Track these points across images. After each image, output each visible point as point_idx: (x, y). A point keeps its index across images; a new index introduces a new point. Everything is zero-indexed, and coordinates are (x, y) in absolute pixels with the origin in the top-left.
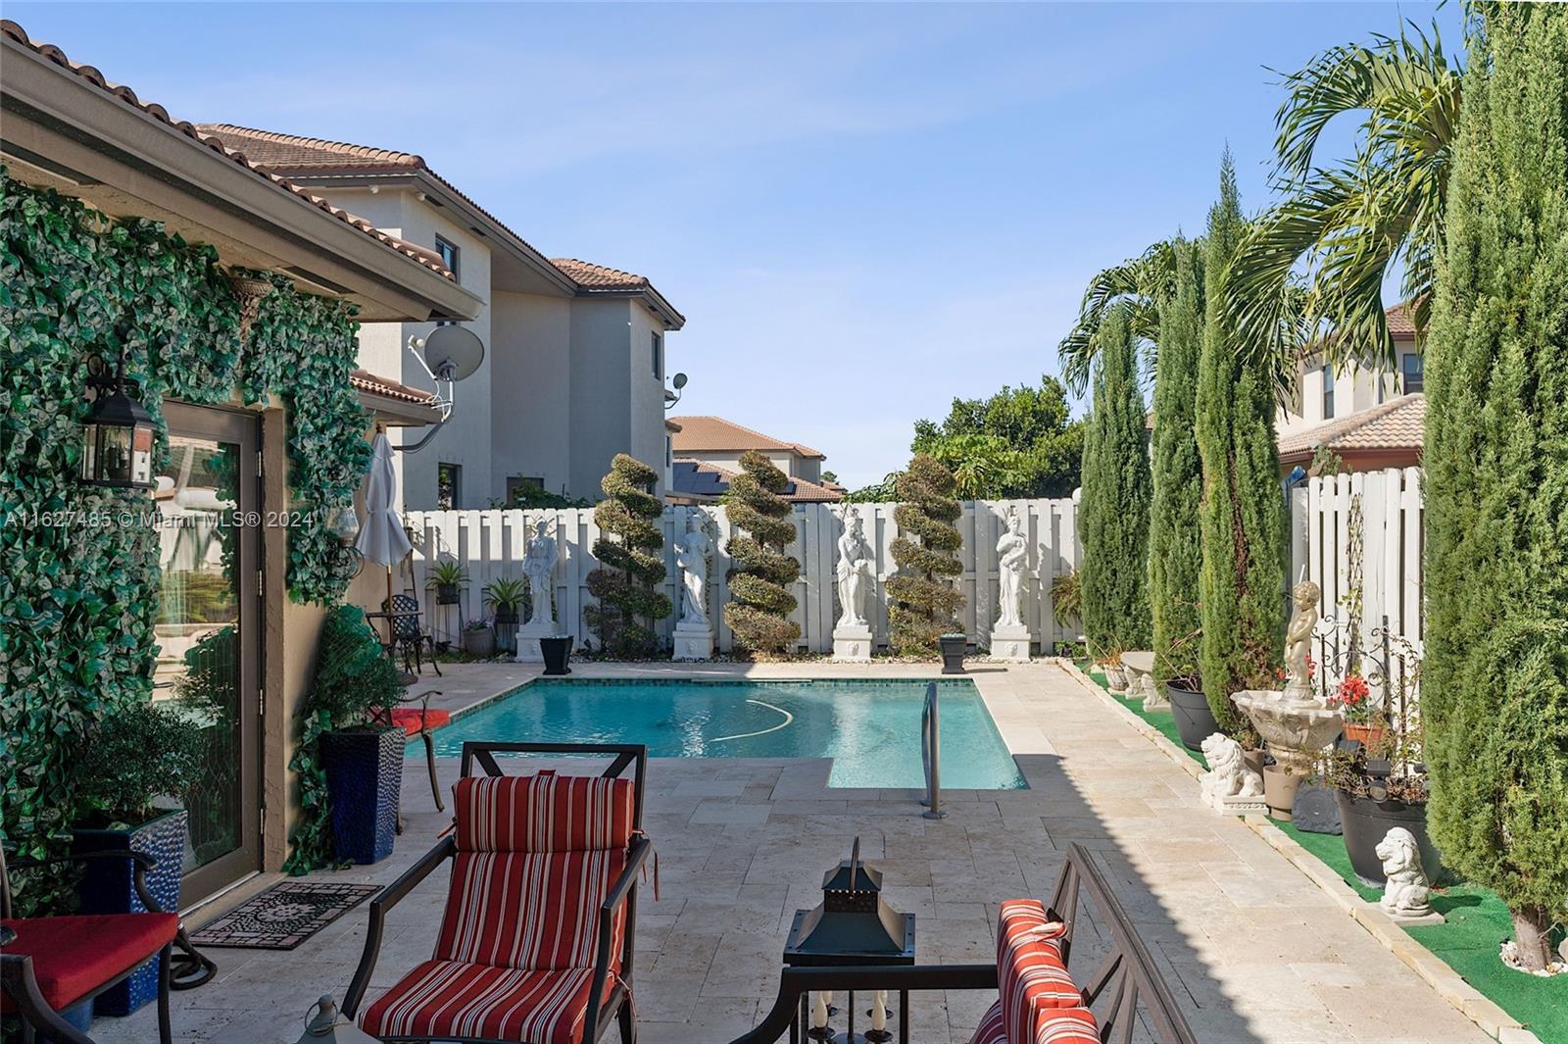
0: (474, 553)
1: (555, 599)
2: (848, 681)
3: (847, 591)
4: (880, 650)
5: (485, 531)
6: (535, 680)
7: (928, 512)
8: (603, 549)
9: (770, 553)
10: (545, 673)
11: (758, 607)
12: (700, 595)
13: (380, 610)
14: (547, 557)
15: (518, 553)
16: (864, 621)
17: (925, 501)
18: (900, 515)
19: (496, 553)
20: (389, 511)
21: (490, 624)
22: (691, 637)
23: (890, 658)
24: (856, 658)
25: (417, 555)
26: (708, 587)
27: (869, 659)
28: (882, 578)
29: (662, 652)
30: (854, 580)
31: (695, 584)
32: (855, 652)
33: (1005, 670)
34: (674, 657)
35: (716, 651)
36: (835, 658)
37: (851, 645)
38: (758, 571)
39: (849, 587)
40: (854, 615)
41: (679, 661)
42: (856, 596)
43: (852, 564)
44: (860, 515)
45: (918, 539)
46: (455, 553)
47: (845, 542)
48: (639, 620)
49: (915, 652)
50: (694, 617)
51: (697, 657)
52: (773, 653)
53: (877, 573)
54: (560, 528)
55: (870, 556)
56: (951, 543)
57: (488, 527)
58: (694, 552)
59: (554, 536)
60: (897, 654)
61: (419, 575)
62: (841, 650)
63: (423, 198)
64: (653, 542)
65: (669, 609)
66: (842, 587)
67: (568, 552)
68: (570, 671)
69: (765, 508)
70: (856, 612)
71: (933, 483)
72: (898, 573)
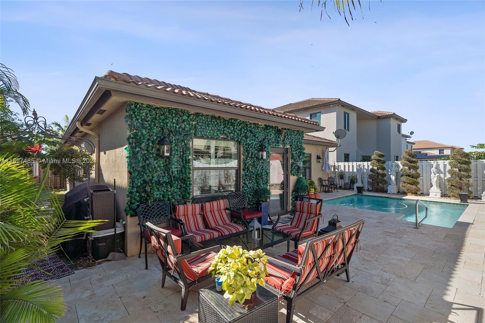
0: (347, 170)
1: (363, 179)
2: (430, 201)
3: (434, 181)
4: (443, 195)
5: (349, 166)
6: (355, 194)
7: (459, 163)
8: (372, 170)
9: (412, 171)
10: (357, 193)
11: (409, 183)
12: (394, 180)
13: (327, 179)
14: (360, 171)
15: (355, 170)
16: (439, 188)
17: (458, 160)
18: (450, 164)
19: (351, 170)
20: (328, 162)
21: (349, 183)
22: (392, 189)
23: (447, 198)
24: (436, 197)
25: (336, 170)
26: (396, 179)
27: (440, 197)
28: (445, 178)
29: (385, 191)
30: (436, 179)
31: (393, 178)
32: (436, 195)
33: (484, 204)
34: (388, 193)
35: (399, 192)
36: (429, 196)
37: (435, 194)
38: (409, 176)
39: (434, 180)
40: (436, 187)
41: (389, 193)
42: (436, 182)
43: (435, 175)
44: (439, 163)
45: (457, 170)
46: (343, 170)
47: (433, 169)
48: (381, 185)
49: (455, 197)
50: (393, 185)
51: (393, 193)
52: (412, 193)
53: (444, 177)
54: (364, 166)
55: (442, 173)
56: (468, 170)
57: (353, 165)
58: (393, 171)
59: (362, 167)
60: (449, 197)
61: (337, 174)
62: (431, 195)
63: (340, 106)
64: (384, 169)
65: (387, 183)
66: (432, 180)
67: (365, 170)
68: (363, 193)
69: (411, 162)
70: (436, 186)
71: (461, 155)
72: (451, 177)
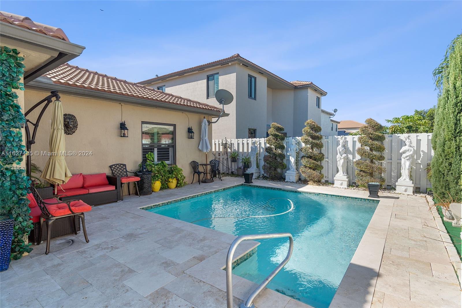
0: (241, 150)
3: (340, 164)
4: (351, 184)
5: (243, 144)
6: (242, 184)
7: (371, 138)
8: (268, 150)
9: (316, 151)
10: (245, 183)
11: (310, 168)
12: (294, 163)
13: (209, 163)
14: (255, 151)
16: (345, 174)
17: (369, 134)
18: (360, 140)
19: (245, 150)
21: (242, 168)
22: (291, 175)
23: (354, 188)
24: (342, 187)
25: (229, 150)
27: (346, 187)
28: (354, 160)
29: (281, 178)
30: (342, 161)
31: (292, 160)
32: (342, 184)
33: (398, 198)
34: (286, 181)
35: (300, 179)
36: (334, 186)
37: (340, 182)
38: (310, 157)
39: (340, 162)
40: (342, 172)
41: (287, 182)
42: (342, 166)
43: (341, 156)
44: (347, 140)
45: (368, 148)
46: (237, 149)
47: (340, 148)
48: (279, 170)
49: (364, 186)
50: (292, 169)
51: (292, 181)
52: (314, 182)
53: (353, 159)
54: (260, 143)
55: (350, 153)
56: (380, 149)
58: (292, 151)
59: (259, 146)
60: (357, 186)
62: (337, 184)
63: (242, 64)
64: (282, 148)
65: (285, 167)
66: (338, 163)
67: (262, 150)
68: (252, 182)
69: (313, 137)
70: (343, 171)
71: (373, 128)
72: (361, 159)
